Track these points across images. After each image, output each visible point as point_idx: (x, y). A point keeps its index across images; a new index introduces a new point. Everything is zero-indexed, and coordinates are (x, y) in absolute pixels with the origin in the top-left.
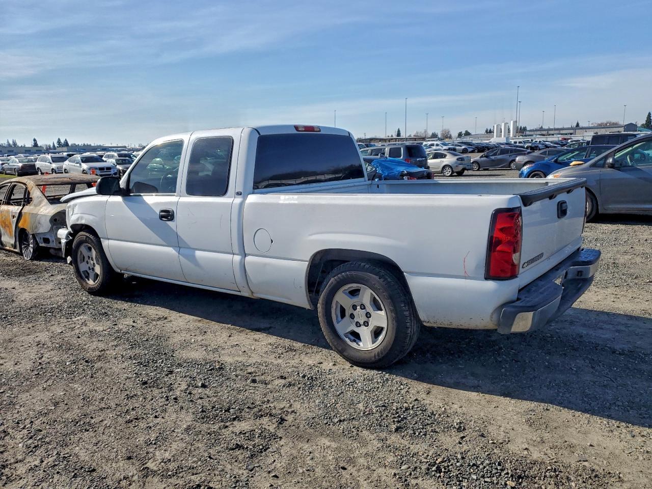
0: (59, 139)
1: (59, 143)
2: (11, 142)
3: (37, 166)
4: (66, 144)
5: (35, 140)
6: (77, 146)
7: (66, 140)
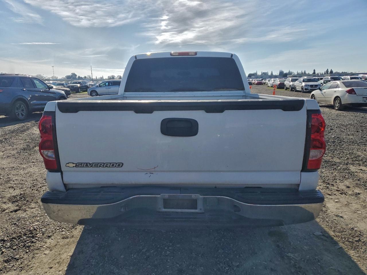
0: (328, 69)
1: (327, 72)
2: (303, 72)
3: (285, 84)
4: (331, 72)
5: (314, 70)
6: (338, 73)
7: (331, 70)
